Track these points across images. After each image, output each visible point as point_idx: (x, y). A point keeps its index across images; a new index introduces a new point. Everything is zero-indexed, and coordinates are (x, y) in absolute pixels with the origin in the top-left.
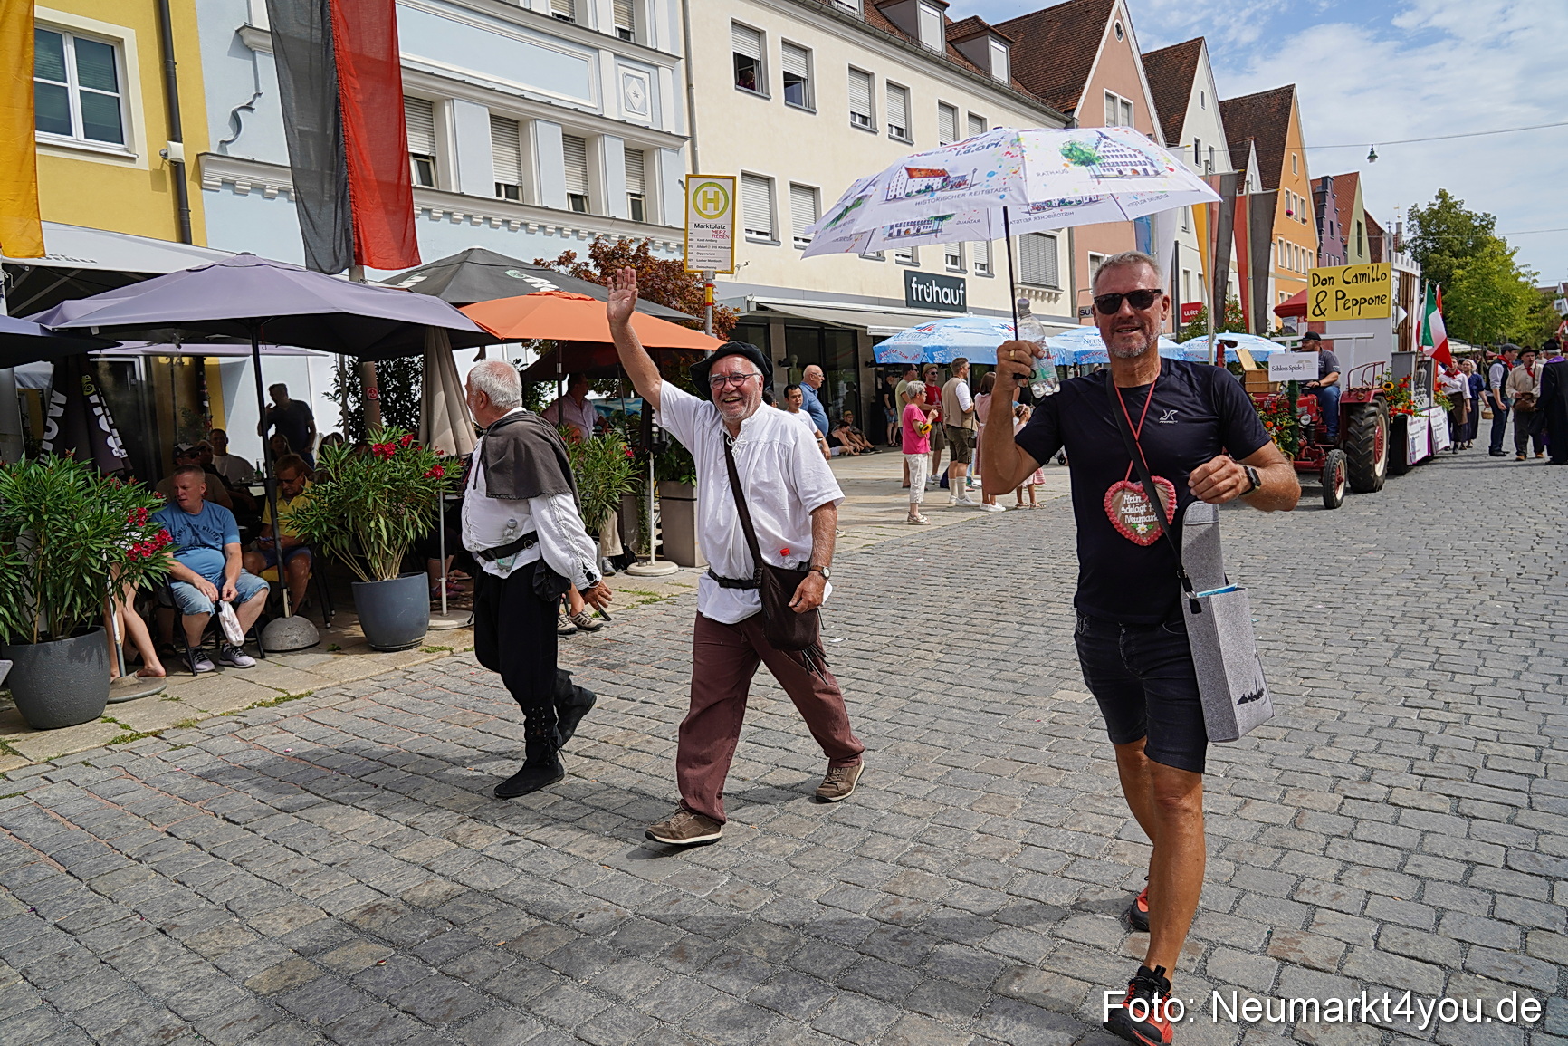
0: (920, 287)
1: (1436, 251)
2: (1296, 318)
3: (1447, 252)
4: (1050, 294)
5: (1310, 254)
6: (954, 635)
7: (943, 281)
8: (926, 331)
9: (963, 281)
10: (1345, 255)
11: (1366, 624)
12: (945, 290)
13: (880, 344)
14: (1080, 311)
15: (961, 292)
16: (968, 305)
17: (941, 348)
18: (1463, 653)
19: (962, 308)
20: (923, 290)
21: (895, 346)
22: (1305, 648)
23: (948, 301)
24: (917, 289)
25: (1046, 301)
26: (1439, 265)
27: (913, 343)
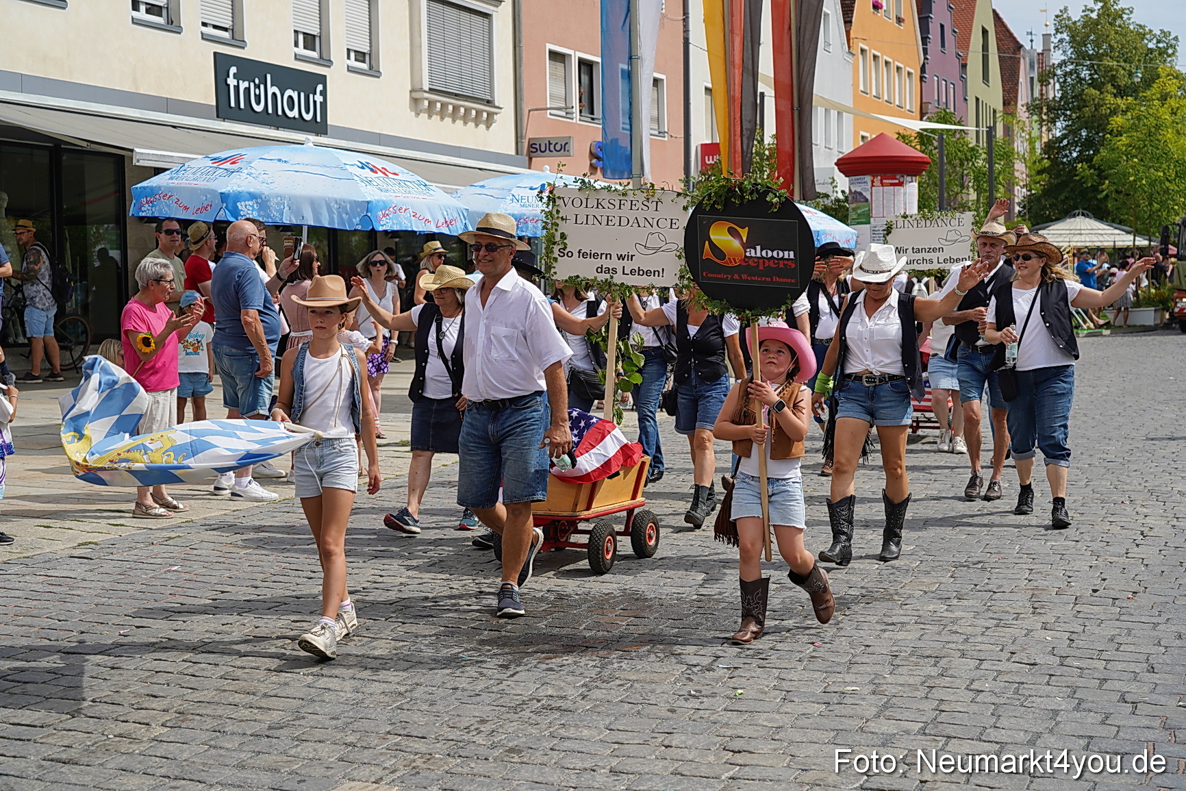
0: (243, 85)
1: (1094, 84)
2: (868, 178)
3: (1109, 87)
4: (479, 113)
5: (909, 74)
6: (197, 696)
7: (284, 77)
8: (227, 165)
9: (322, 79)
10: (963, 79)
11: (855, 669)
12: (289, 92)
13: (145, 184)
14: (531, 146)
15: (319, 99)
16: (329, 122)
17: (253, 196)
18: (975, 707)
19: (319, 127)
20: (247, 90)
21: (170, 189)
22: (752, 705)
23: (294, 114)
24: (237, 88)
25: (471, 124)
26: (1097, 107)
27: (202, 184)
